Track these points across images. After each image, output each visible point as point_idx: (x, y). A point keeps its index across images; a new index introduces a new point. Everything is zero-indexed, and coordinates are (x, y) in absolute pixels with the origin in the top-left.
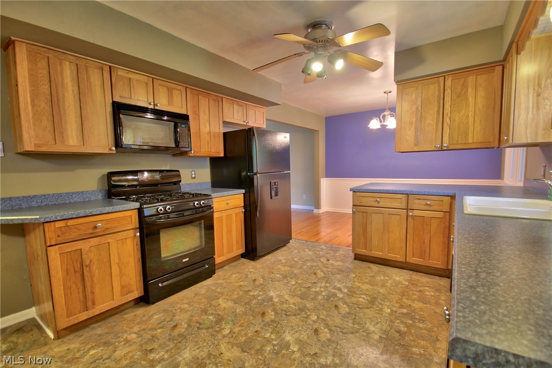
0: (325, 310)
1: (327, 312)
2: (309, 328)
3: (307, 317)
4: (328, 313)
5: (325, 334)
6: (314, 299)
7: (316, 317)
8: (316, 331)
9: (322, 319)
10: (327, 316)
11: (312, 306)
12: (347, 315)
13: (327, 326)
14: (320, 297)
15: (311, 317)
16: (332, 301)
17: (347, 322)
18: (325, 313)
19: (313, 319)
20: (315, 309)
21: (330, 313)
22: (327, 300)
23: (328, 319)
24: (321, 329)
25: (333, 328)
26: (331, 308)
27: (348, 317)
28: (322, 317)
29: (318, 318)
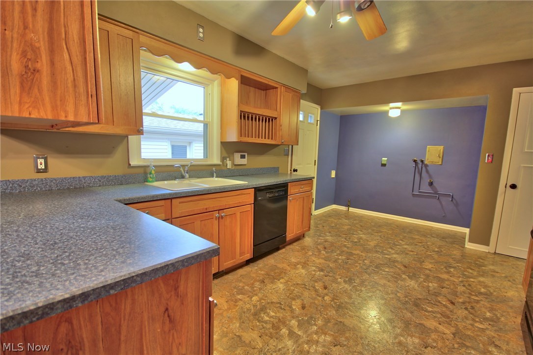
0: (315, 304)
1: (314, 303)
2: (332, 291)
3: (333, 299)
4: (313, 301)
5: (318, 286)
6: (327, 321)
7: (326, 298)
8: (325, 288)
9: (320, 297)
10: (315, 299)
11: (330, 311)
12: (296, 297)
13: (316, 291)
14: (320, 322)
15: (330, 299)
16: (306, 315)
17: (298, 292)
18: (316, 302)
19: (328, 297)
20: (326, 307)
21: (311, 301)
22: (311, 318)
23: (314, 296)
24: (321, 289)
25: (311, 288)
26: (310, 306)
27: (296, 296)
28: (320, 298)
29: (323, 298)
